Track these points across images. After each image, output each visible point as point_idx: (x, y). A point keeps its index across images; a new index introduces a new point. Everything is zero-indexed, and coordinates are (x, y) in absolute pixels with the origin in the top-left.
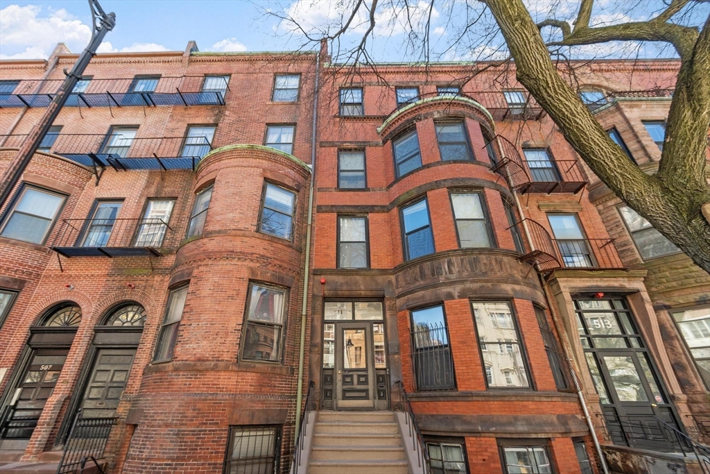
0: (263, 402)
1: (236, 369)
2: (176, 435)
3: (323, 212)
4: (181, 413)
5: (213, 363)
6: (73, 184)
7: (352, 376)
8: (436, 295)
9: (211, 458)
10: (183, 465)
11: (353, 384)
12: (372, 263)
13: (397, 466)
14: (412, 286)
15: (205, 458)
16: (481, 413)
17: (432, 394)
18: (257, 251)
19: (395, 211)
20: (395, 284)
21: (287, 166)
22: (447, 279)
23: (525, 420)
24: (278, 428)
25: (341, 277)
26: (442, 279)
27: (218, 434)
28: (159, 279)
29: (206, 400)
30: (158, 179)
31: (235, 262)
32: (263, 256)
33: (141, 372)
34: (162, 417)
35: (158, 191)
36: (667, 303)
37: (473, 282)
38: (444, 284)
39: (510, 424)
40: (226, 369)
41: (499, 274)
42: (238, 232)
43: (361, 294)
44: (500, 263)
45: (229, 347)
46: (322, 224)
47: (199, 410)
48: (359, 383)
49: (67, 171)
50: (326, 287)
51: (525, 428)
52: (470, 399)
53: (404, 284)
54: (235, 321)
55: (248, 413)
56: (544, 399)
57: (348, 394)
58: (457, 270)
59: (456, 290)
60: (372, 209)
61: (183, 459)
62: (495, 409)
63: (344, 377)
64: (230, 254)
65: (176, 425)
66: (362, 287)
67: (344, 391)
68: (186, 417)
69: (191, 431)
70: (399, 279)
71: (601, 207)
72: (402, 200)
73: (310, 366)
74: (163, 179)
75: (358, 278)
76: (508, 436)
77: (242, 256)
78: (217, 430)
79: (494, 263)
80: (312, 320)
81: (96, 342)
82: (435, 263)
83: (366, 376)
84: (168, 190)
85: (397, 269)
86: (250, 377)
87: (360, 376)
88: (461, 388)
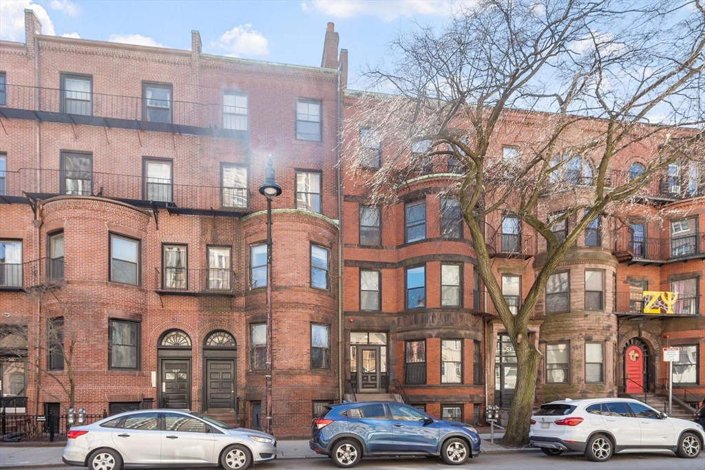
0: (325, 390)
1: (310, 374)
2: (288, 404)
3: (349, 266)
4: (287, 395)
5: (298, 371)
6: (140, 230)
7: (367, 376)
8: (422, 334)
9: (307, 414)
11: (368, 380)
12: (383, 308)
14: (408, 328)
15: (304, 414)
16: (435, 394)
17: (413, 386)
18: (312, 302)
19: (401, 270)
20: (397, 323)
21: (324, 227)
22: (430, 326)
23: (455, 397)
24: (331, 402)
25: (362, 317)
26: (428, 325)
27: (308, 404)
28: (237, 315)
29: (299, 389)
30: (210, 226)
31: (300, 310)
32: (316, 305)
33: (244, 374)
35: (213, 238)
36: (546, 340)
37: (444, 329)
38: (429, 329)
39: (448, 398)
40: (306, 374)
41: (460, 324)
42: (299, 288)
44: (461, 317)
45: (305, 362)
46: (349, 277)
47: (297, 393)
48: (372, 380)
49: (134, 218)
50: (353, 324)
51: (454, 400)
52: (433, 388)
53: (403, 324)
54: (306, 348)
56: (466, 388)
57: (365, 386)
58: (437, 320)
59: (434, 333)
60: (384, 265)
61: (294, 414)
62: (443, 392)
63: (363, 377)
64: (296, 305)
65: (286, 400)
66: (376, 325)
67: (363, 384)
69: (295, 402)
70: (400, 321)
72: (408, 263)
73: (345, 371)
74: (215, 227)
75: (373, 318)
76: (447, 403)
77: (304, 305)
78: (307, 402)
79: (458, 317)
80: (345, 345)
81: (205, 355)
82: (425, 315)
83: (376, 377)
84: (222, 238)
85: (399, 314)
86: (318, 378)
87: (372, 376)
88: (429, 383)
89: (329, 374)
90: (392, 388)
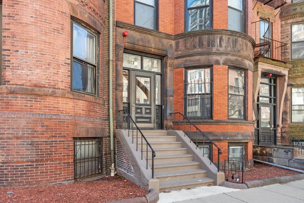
0: (92, 123)
1: (71, 96)
2: (31, 144)
4: (30, 129)
5: (51, 90)
7: (141, 109)
8: (209, 60)
9: (64, 159)
10: (43, 165)
11: (142, 113)
12: (160, 28)
13: (188, 157)
14: (191, 52)
15: (60, 160)
16: (224, 131)
20: (175, 48)
22: (218, 50)
23: (241, 134)
24: (99, 140)
25: (138, 33)
26: (214, 50)
27: (66, 143)
29: (51, 119)
34: (11, 131)
36: (293, 83)
37: (233, 55)
38: (216, 54)
39: (235, 135)
40: (63, 96)
41: (245, 53)
43: (151, 51)
45: (62, 77)
47: (47, 126)
48: (146, 113)
50: (126, 39)
52: (219, 124)
53: (183, 48)
55: (84, 129)
56: (249, 125)
57: (139, 120)
58: (225, 45)
59: (222, 59)
61: (42, 161)
62: (230, 129)
63: (137, 108)
65: (28, 138)
67: (137, 118)
68: (36, 131)
69: (43, 142)
70: (180, 45)
71: (283, 22)
73: (116, 100)
75: (150, 37)
76: (234, 141)
78: (65, 141)
80: (117, 65)
82: (211, 37)
83: (150, 109)
86: (82, 104)
87: (146, 109)
88: (215, 118)
89: (98, 101)
90: (168, 123)
